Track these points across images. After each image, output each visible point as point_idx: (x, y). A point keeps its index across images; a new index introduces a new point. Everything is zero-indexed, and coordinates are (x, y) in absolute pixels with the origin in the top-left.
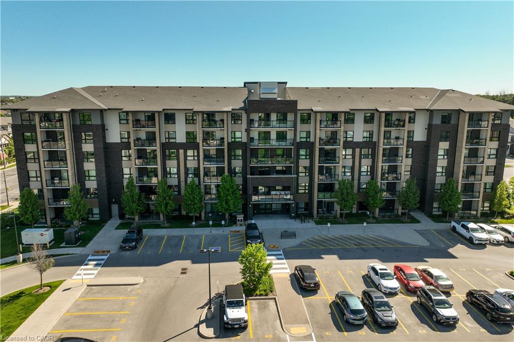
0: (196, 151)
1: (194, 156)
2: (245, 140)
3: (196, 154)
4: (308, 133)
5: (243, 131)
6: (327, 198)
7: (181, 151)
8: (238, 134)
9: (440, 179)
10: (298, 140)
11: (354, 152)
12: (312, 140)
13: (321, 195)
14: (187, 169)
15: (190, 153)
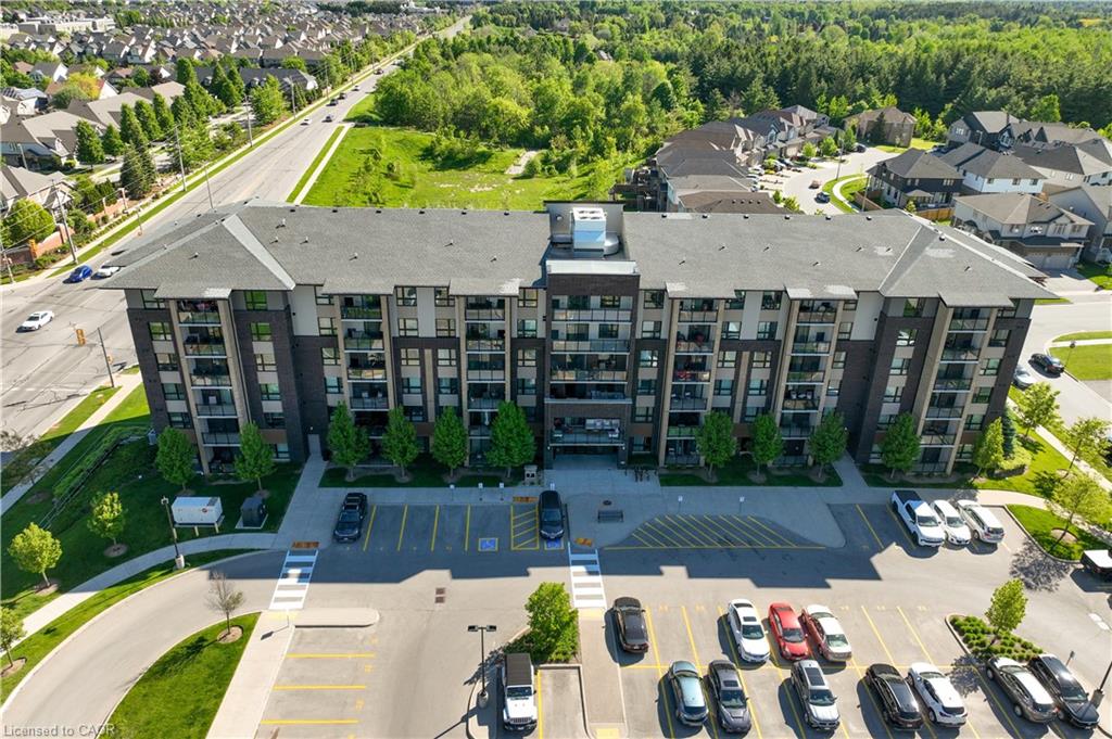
0: (453, 352)
1: (450, 359)
2: (541, 334)
3: (454, 356)
4: (658, 324)
5: (540, 318)
6: (684, 434)
7: (428, 352)
8: (531, 324)
9: (889, 409)
10: (638, 336)
11: (739, 357)
12: (664, 335)
13: (674, 431)
14: (437, 381)
15: (443, 353)
